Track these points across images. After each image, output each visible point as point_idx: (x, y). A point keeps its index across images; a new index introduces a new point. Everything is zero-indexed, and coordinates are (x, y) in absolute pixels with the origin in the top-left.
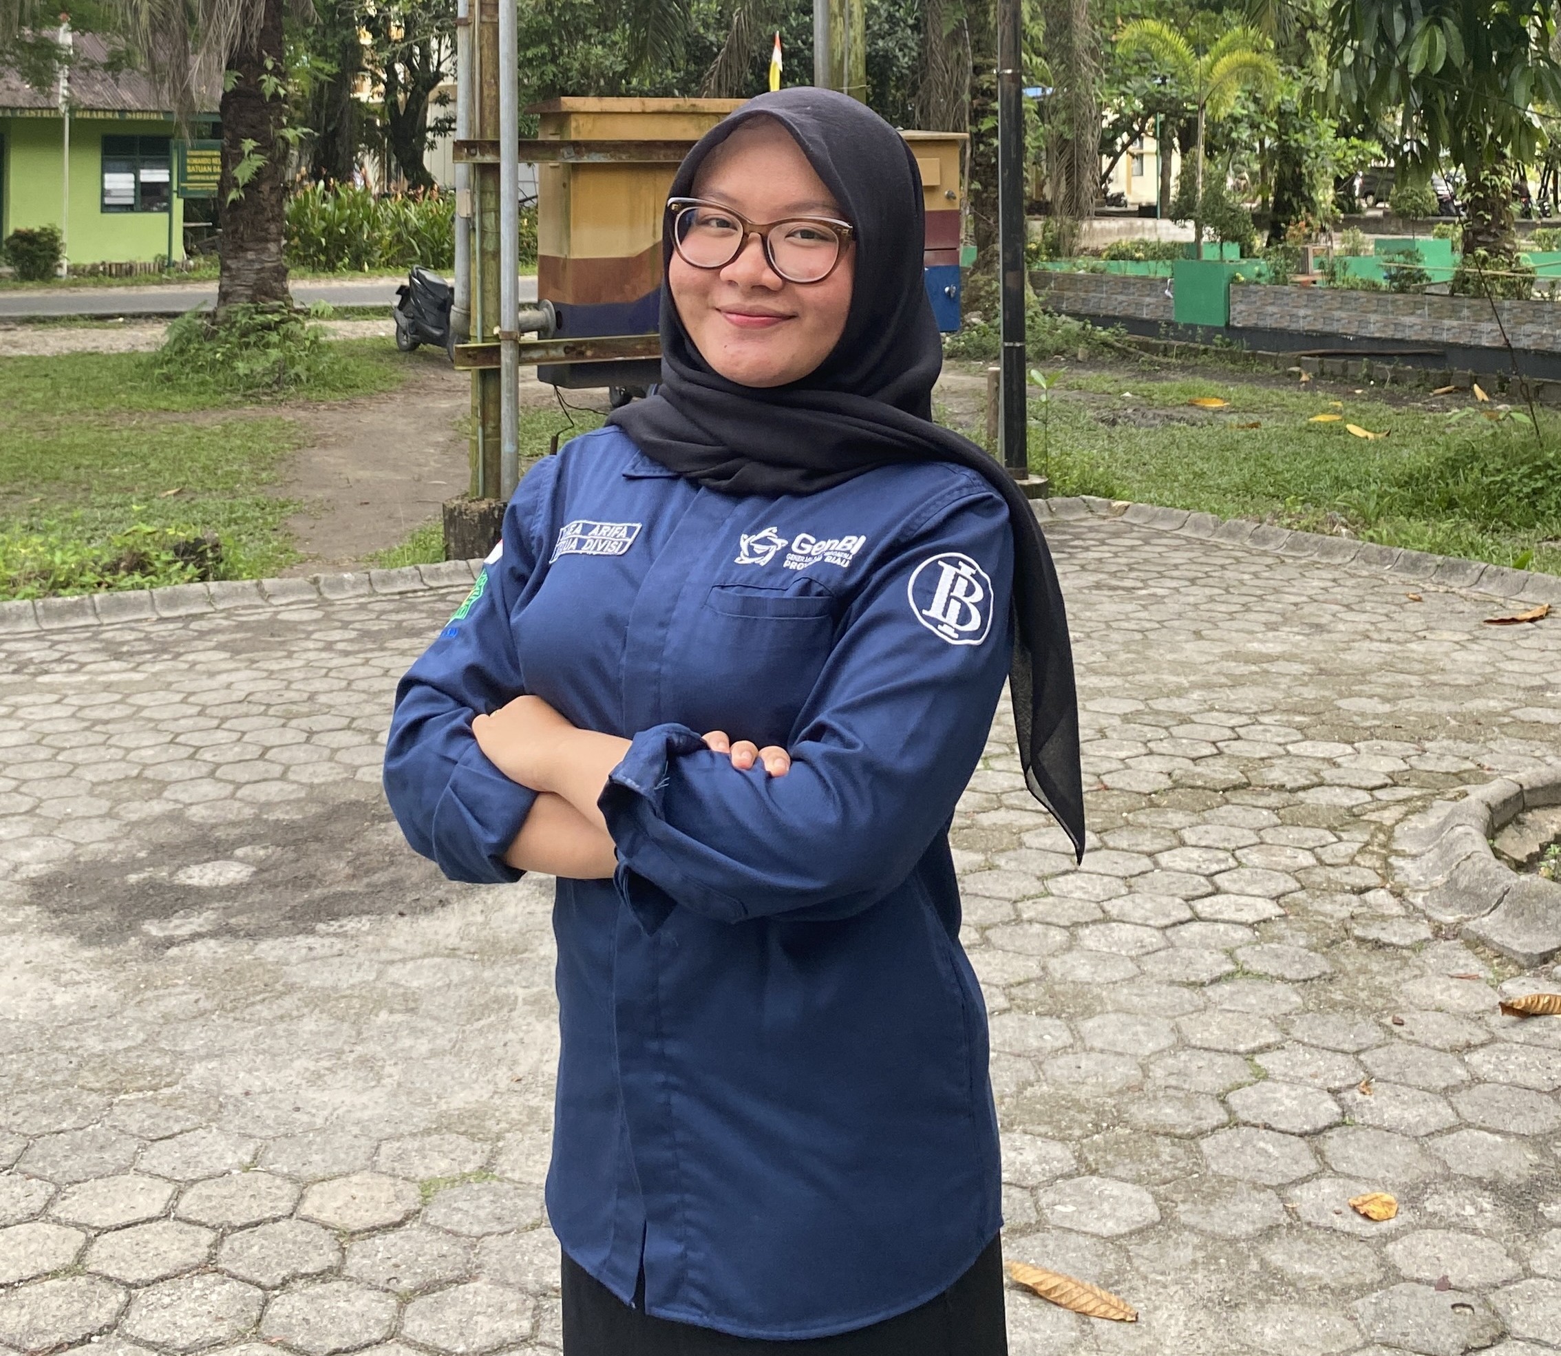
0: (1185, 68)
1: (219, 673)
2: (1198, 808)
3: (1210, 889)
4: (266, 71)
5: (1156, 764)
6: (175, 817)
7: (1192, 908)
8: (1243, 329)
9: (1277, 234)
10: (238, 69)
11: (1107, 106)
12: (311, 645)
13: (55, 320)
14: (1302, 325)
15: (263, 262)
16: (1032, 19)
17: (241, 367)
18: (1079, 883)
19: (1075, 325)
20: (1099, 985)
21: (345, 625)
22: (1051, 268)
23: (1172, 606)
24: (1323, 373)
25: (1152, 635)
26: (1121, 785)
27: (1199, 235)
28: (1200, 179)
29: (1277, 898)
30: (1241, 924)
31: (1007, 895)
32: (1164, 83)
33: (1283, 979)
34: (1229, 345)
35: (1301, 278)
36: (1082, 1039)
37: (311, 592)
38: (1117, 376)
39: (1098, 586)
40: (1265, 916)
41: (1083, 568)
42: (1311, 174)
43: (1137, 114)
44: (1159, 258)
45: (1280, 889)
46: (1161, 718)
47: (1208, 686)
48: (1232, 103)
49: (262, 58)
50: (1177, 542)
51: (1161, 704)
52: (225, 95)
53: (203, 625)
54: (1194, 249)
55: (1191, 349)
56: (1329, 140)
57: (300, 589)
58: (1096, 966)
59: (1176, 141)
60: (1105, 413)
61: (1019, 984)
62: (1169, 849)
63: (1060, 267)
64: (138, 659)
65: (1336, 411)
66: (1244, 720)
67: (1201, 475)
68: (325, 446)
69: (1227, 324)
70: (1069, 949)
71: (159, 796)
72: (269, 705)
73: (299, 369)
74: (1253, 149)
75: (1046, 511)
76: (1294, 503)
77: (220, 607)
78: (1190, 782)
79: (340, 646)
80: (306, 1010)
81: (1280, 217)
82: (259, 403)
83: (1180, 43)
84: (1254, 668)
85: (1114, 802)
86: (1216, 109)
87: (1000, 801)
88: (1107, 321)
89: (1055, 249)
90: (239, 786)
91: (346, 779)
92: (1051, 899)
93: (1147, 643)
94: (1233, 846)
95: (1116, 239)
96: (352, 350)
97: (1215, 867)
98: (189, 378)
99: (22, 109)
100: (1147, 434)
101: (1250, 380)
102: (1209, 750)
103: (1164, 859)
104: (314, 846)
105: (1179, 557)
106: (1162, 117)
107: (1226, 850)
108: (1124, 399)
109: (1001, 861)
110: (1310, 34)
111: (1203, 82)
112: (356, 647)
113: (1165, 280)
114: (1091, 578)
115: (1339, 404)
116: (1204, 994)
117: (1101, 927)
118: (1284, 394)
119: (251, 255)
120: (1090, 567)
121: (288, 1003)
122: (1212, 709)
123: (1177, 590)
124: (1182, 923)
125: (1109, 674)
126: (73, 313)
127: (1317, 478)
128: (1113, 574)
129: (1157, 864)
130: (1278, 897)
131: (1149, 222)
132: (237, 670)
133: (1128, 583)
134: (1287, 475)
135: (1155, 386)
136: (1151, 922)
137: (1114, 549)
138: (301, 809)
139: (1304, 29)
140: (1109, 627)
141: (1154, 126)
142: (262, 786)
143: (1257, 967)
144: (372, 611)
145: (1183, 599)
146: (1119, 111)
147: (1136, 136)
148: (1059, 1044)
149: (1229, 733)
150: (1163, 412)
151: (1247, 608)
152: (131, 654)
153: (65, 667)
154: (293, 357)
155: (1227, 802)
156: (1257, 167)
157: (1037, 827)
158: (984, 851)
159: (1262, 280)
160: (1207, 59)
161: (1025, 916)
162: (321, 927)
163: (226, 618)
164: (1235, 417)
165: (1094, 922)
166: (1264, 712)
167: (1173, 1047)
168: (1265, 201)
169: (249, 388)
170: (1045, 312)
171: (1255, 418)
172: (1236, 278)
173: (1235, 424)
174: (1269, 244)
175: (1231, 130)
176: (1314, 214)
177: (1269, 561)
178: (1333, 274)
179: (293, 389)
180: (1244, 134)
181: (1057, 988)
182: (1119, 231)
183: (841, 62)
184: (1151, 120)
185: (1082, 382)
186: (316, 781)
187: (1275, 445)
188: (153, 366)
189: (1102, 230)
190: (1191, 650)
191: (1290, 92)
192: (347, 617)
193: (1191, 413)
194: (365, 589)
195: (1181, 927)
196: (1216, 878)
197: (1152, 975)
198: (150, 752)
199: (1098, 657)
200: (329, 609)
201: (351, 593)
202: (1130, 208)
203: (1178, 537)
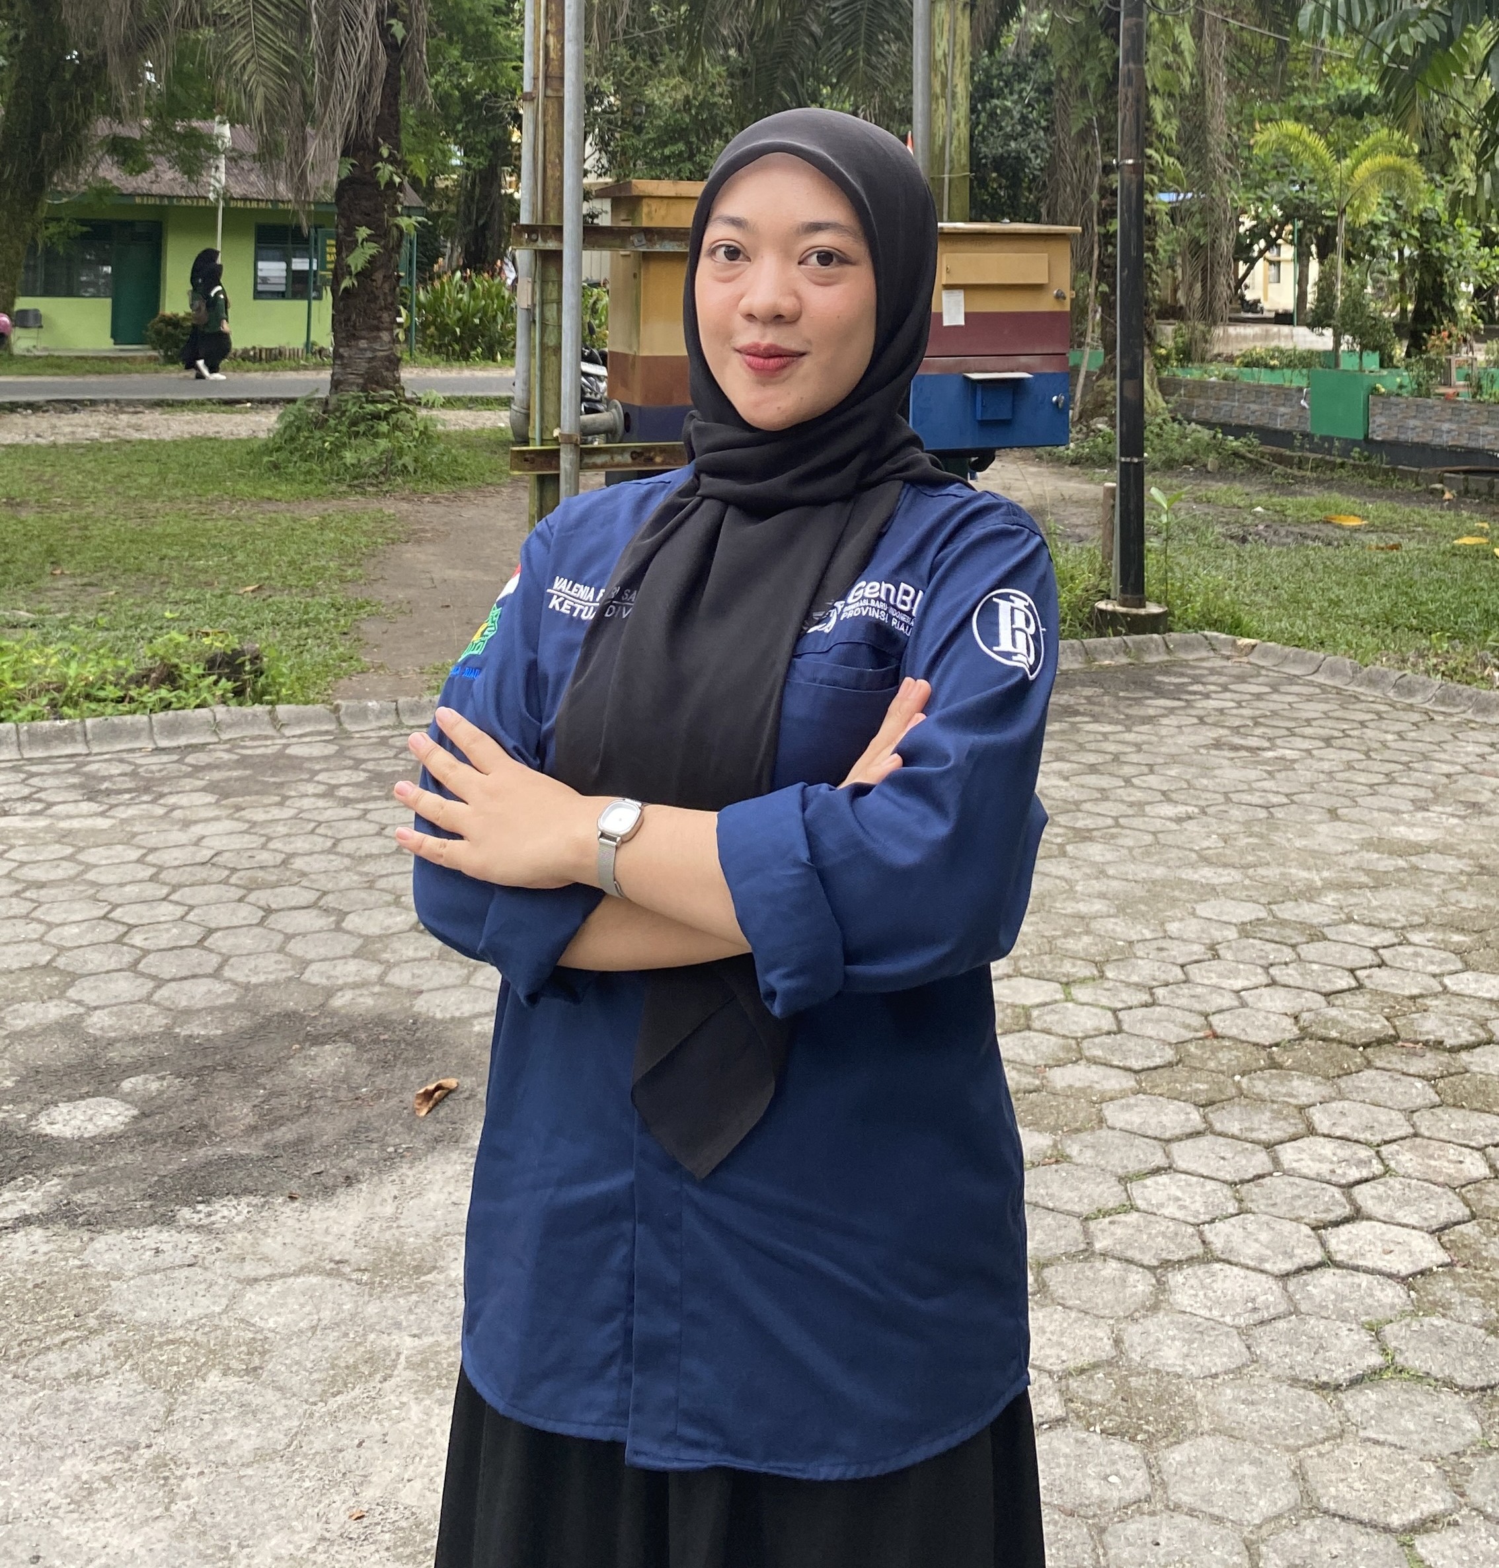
0: (1326, 170)
1: (196, 822)
2: (1332, 1073)
3: (1347, 1211)
4: (381, 159)
5: (1277, 1001)
6: (69, 1028)
7: (1323, 1244)
8: (1382, 442)
9: (1417, 345)
10: (354, 157)
11: (1244, 212)
12: (310, 788)
13: (183, 404)
14: (1446, 440)
15: (375, 350)
16: (1164, 118)
17: (349, 457)
18: (1175, 1191)
19: (1205, 434)
20: (1193, 1380)
21: (357, 764)
22: (1180, 373)
23: (1304, 774)
24: (1467, 491)
25: (1279, 813)
26: (1234, 1032)
27: (1337, 343)
28: (1339, 286)
29: (1438, 1232)
30: (1390, 1276)
31: (1077, 1209)
32: (1302, 188)
33: (1449, 1383)
34: (1367, 459)
35: (1442, 390)
36: (1164, 1484)
37: (330, 721)
38: (1248, 489)
39: (1218, 745)
40: (1424, 1265)
41: (1201, 720)
42: (1452, 284)
43: (1275, 221)
44: (1295, 366)
45: (1443, 1218)
46: (1288, 932)
47: (1345, 886)
48: (1374, 208)
49: (377, 146)
50: (1311, 690)
51: (1287, 911)
52: (341, 183)
53: (201, 758)
54: (1331, 359)
55: (1328, 462)
56: (1472, 249)
57: (318, 719)
58: (1190, 1342)
59: (1314, 248)
60: (1235, 530)
61: (1082, 1371)
62: (1294, 1138)
63: (1192, 374)
64: (113, 800)
65: (1481, 533)
66: (1388, 937)
67: (1336, 603)
68: (419, 542)
69: (1366, 436)
70: (1155, 1308)
71: (62, 995)
72: (234, 870)
73: (407, 459)
74: (1392, 258)
75: (1162, 649)
76: (1439, 639)
77: (225, 737)
78: (1322, 1032)
79: (343, 792)
80: (112, 1364)
81: (1419, 327)
82: (363, 494)
83: (1319, 145)
84: (1401, 863)
85: (1224, 1056)
86: (1357, 214)
87: (1080, 1050)
88: (1239, 431)
89: (1186, 355)
90: (160, 982)
91: (290, 979)
92: (1134, 1217)
93: (1272, 823)
94: (1378, 1138)
95: (1251, 345)
96: (468, 441)
97: (1354, 1174)
98: (296, 467)
99: (179, 197)
100: (1279, 554)
101: (1390, 497)
102: (1345, 982)
103: (1287, 1154)
104: (222, 1078)
105: (1313, 709)
106: (1300, 224)
107: (1368, 1144)
108: (1255, 514)
109: (1073, 1150)
110: (1453, 141)
111: (1344, 187)
112: (359, 794)
113: (1300, 390)
114: (1210, 734)
115: (1486, 525)
116: (1340, 1406)
117: (1200, 1271)
118: (1426, 512)
119: (363, 344)
120: (1208, 720)
121: (96, 1348)
122: (1350, 920)
123: (1308, 751)
124: (1310, 1269)
125: (1225, 866)
126: (201, 397)
127: (1464, 609)
128: (1236, 730)
129: (1276, 1161)
130: (1442, 1229)
131: (1285, 329)
132: (217, 819)
133: (1253, 742)
134: (1432, 607)
135: (1289, 502)
136: (1267, 1266)
137: (1237, 697)
138: (224, 1021)
139: (1448, 137)
140: (1228, 800)
141: (1292, 233)
142: (187, 985)
143: (1414, 1361)
144: (392, 747)
145: (1317, 765)
146: (1257, 217)
147: (1272, 244)
148: (1129, 1494)
149: (1370, 957)
150: (1296, 530)
151: (1391, 780)
152: (108, 793)
153: (29, 807)
154: (401, 448)
155: (1369, 1064)
156: (1396, 276)
157: (1123, 1094)
158: (1053, 1130)
159: (1404, 392)
160: (1348, 162)
161: (1098, 1246)
162: (185, 1213)
163: (228, 751)
164: (1374, 537)
165: (1191, 1260)
166: (1413, 927)
167: (1294, 1509)
168: (1404, 311)
169: (356, 478)
170: (1174, 419)
171: (1396, 538)
172: (1376, 389)
173: (1374, 544)
174: (1408, 355)
175: (1371, 237)
176: (1456, 324)
177: (1416, 717)
178: (1480, 387)
179: (399, 480)
180: (1384, 241)
181: (1135, 1382)
182: (1255, 338)
183: (943, 148)
184: (1289, 227)
185: (1211, 494)
186: (254, 980)
187: (1417, 570)
188: (263, 454)
189: (1237, 336)
190: (1325, 835)
191: (1433, 200)
192: (361, 753)
193: (1327, 530)
194: (390, 720)
195: (1307, 1277)
196: (1356, 1190)
197: (1268, 1365)
198: (75, 930)
199: (1213, 841)
200: (345, 743)
201: (375, 724)
202: (1266, 315)
203: (1311, 684)
